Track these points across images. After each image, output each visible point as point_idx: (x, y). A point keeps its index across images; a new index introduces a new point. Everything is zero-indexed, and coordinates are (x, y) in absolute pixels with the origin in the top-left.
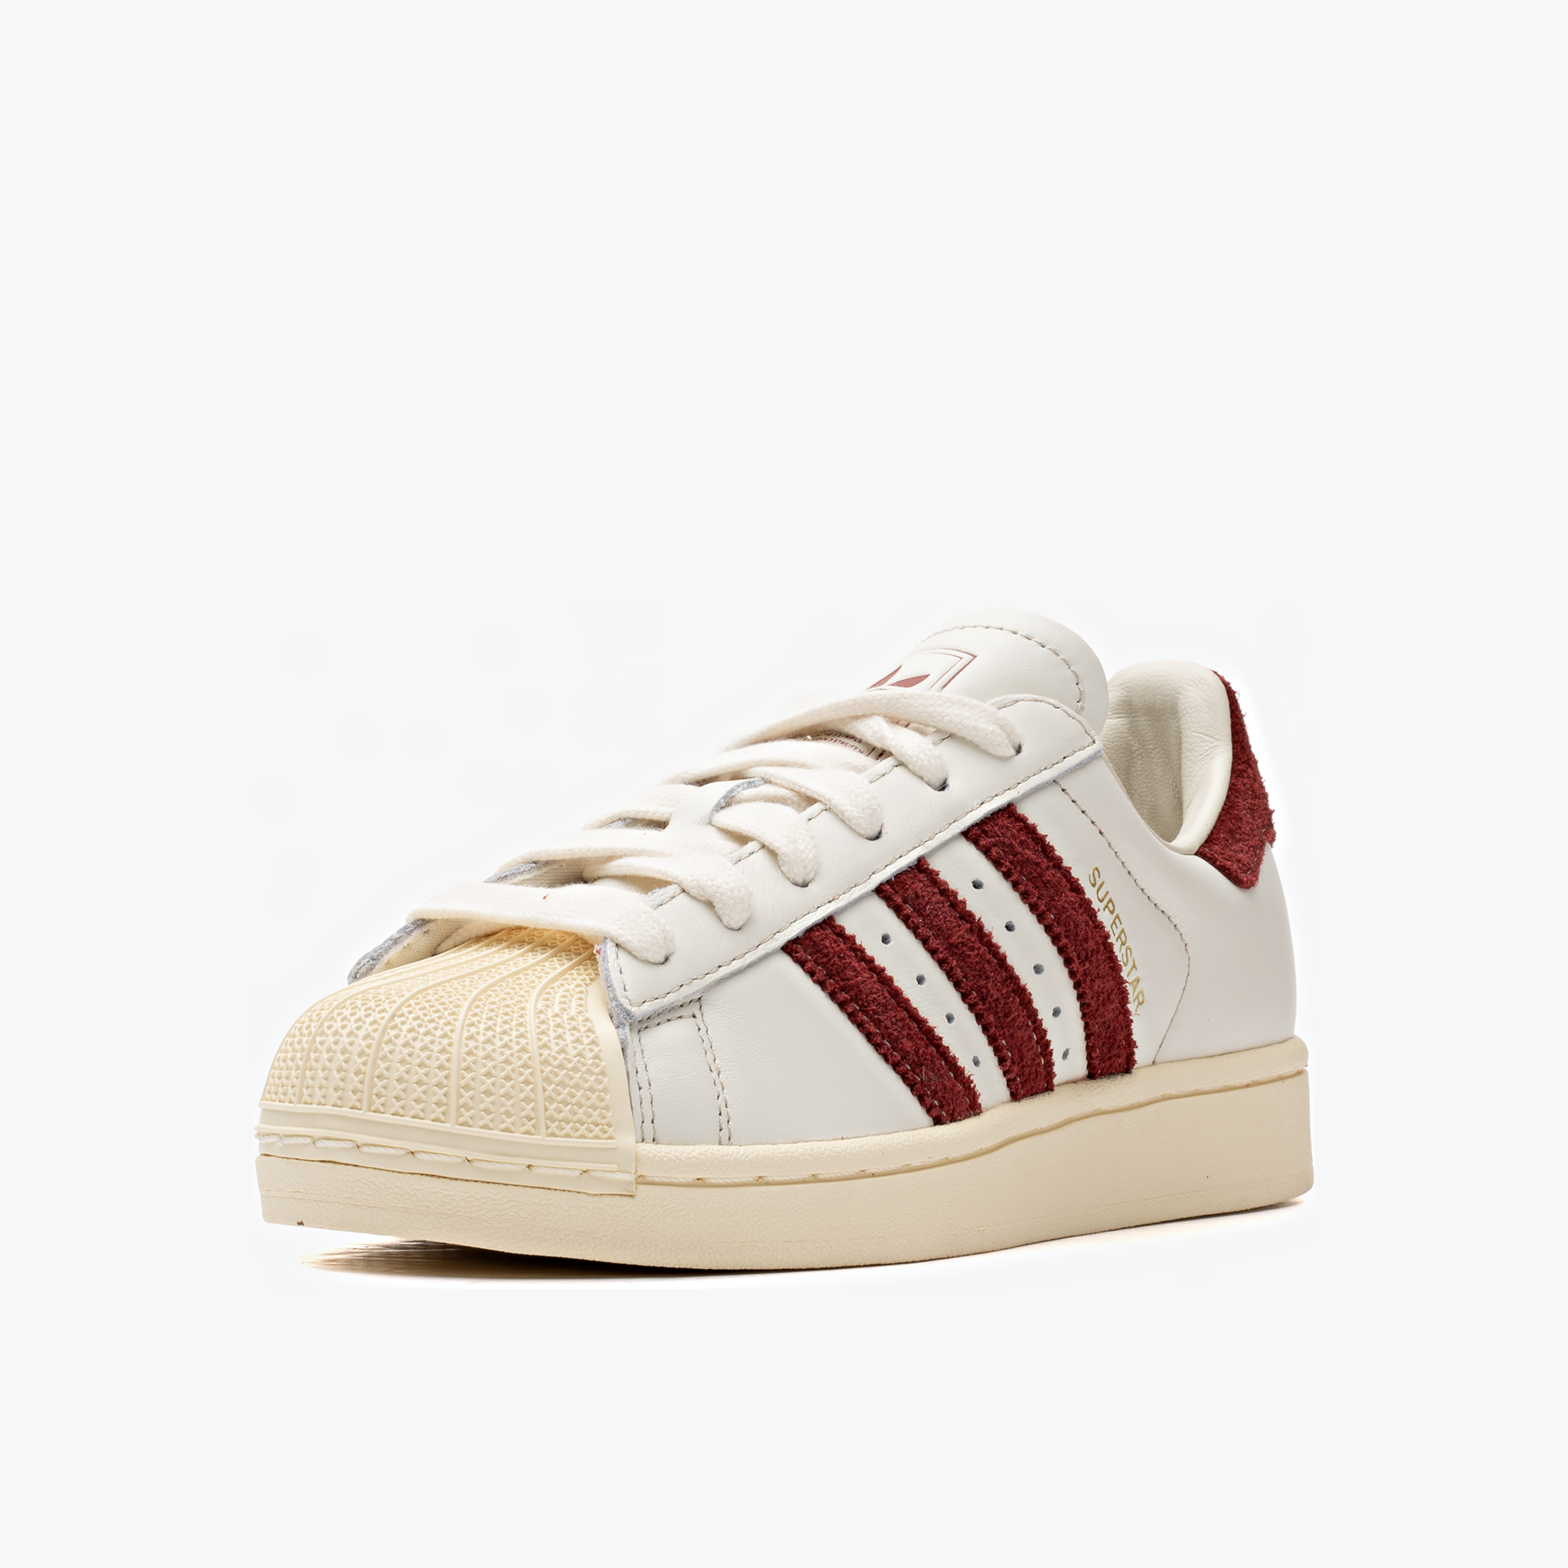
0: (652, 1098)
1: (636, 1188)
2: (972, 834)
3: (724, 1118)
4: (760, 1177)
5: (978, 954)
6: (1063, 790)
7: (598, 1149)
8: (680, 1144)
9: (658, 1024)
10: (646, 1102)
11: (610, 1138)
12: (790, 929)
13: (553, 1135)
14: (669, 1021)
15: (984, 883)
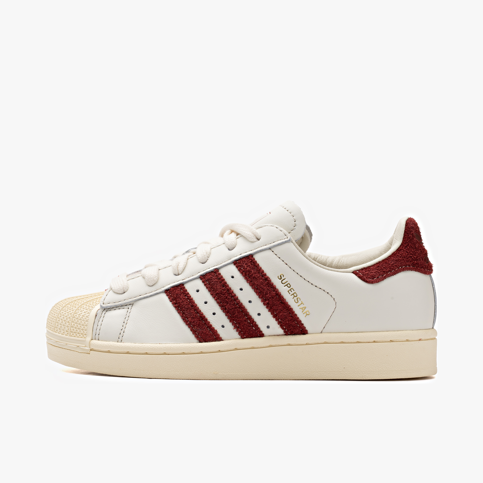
0: (100, 328)
1: (90, 351)
2: (236, 263)
3: (121, 335)
4: (128, 352)
5: (225, 296)
6: (273, 252)
7: (81, 340)
8: (105, 341)
9: (115, 310)
10: (98, 329)
11: (85, 338)
12: (166, 286)
13: (71, 336)
14: (119, 309)
15: (234, 277)
